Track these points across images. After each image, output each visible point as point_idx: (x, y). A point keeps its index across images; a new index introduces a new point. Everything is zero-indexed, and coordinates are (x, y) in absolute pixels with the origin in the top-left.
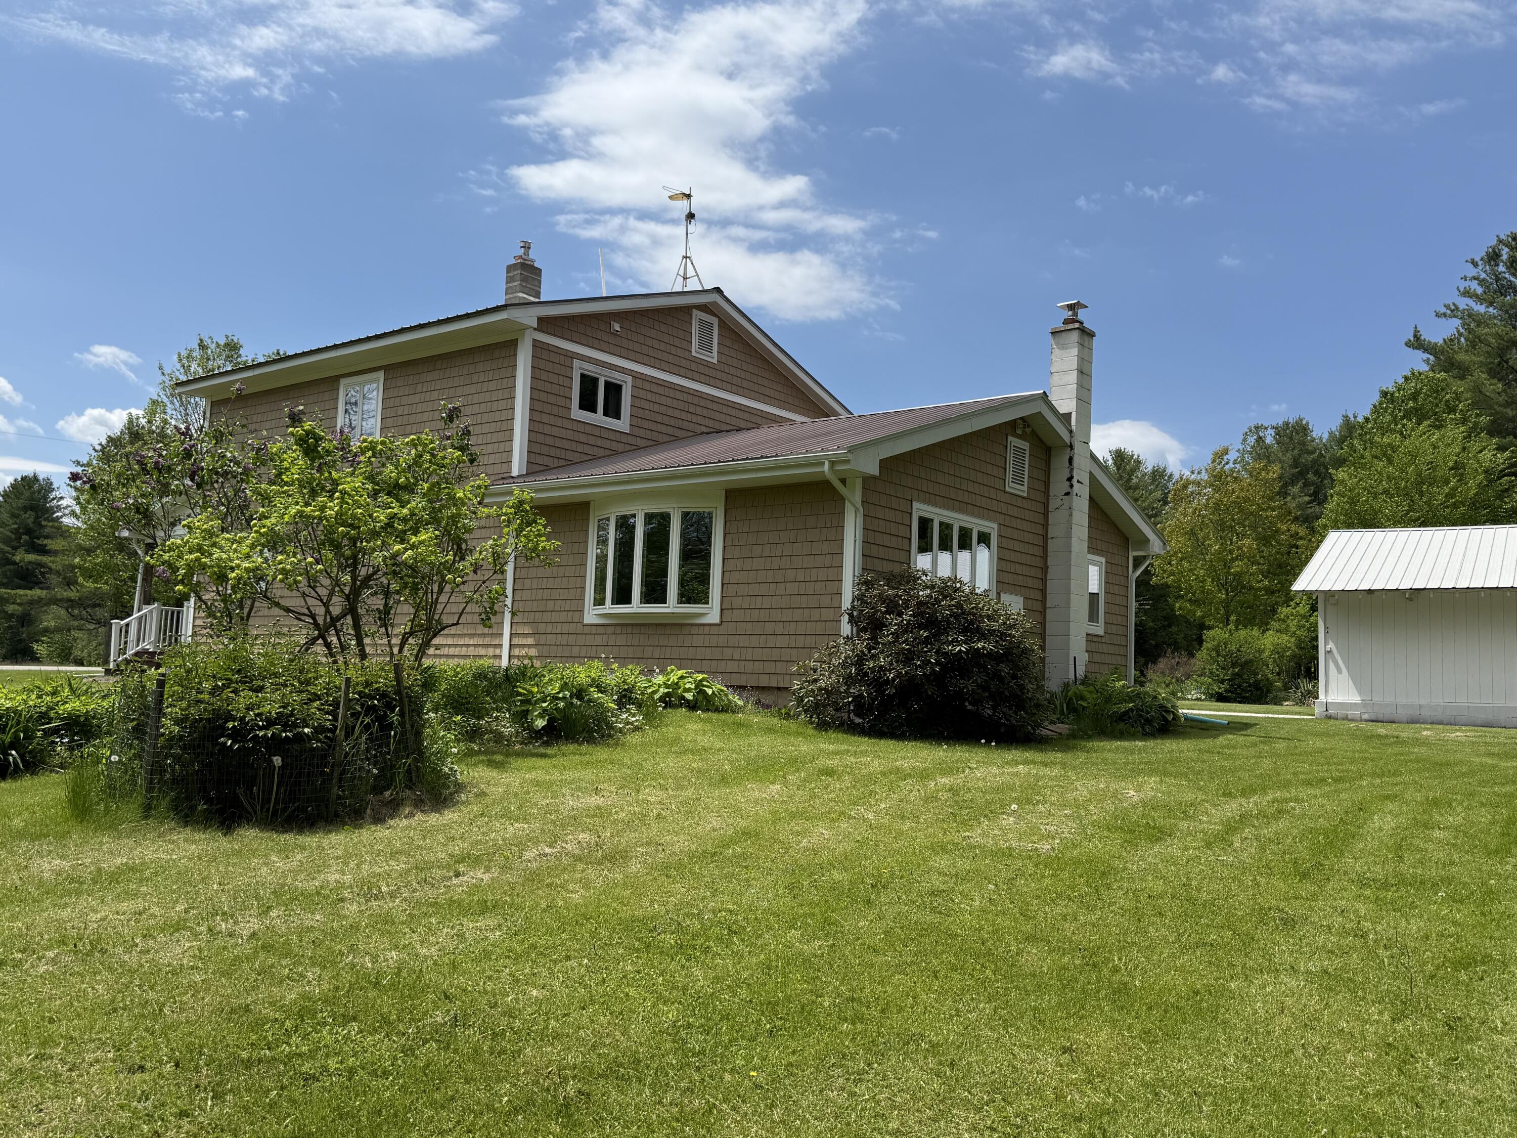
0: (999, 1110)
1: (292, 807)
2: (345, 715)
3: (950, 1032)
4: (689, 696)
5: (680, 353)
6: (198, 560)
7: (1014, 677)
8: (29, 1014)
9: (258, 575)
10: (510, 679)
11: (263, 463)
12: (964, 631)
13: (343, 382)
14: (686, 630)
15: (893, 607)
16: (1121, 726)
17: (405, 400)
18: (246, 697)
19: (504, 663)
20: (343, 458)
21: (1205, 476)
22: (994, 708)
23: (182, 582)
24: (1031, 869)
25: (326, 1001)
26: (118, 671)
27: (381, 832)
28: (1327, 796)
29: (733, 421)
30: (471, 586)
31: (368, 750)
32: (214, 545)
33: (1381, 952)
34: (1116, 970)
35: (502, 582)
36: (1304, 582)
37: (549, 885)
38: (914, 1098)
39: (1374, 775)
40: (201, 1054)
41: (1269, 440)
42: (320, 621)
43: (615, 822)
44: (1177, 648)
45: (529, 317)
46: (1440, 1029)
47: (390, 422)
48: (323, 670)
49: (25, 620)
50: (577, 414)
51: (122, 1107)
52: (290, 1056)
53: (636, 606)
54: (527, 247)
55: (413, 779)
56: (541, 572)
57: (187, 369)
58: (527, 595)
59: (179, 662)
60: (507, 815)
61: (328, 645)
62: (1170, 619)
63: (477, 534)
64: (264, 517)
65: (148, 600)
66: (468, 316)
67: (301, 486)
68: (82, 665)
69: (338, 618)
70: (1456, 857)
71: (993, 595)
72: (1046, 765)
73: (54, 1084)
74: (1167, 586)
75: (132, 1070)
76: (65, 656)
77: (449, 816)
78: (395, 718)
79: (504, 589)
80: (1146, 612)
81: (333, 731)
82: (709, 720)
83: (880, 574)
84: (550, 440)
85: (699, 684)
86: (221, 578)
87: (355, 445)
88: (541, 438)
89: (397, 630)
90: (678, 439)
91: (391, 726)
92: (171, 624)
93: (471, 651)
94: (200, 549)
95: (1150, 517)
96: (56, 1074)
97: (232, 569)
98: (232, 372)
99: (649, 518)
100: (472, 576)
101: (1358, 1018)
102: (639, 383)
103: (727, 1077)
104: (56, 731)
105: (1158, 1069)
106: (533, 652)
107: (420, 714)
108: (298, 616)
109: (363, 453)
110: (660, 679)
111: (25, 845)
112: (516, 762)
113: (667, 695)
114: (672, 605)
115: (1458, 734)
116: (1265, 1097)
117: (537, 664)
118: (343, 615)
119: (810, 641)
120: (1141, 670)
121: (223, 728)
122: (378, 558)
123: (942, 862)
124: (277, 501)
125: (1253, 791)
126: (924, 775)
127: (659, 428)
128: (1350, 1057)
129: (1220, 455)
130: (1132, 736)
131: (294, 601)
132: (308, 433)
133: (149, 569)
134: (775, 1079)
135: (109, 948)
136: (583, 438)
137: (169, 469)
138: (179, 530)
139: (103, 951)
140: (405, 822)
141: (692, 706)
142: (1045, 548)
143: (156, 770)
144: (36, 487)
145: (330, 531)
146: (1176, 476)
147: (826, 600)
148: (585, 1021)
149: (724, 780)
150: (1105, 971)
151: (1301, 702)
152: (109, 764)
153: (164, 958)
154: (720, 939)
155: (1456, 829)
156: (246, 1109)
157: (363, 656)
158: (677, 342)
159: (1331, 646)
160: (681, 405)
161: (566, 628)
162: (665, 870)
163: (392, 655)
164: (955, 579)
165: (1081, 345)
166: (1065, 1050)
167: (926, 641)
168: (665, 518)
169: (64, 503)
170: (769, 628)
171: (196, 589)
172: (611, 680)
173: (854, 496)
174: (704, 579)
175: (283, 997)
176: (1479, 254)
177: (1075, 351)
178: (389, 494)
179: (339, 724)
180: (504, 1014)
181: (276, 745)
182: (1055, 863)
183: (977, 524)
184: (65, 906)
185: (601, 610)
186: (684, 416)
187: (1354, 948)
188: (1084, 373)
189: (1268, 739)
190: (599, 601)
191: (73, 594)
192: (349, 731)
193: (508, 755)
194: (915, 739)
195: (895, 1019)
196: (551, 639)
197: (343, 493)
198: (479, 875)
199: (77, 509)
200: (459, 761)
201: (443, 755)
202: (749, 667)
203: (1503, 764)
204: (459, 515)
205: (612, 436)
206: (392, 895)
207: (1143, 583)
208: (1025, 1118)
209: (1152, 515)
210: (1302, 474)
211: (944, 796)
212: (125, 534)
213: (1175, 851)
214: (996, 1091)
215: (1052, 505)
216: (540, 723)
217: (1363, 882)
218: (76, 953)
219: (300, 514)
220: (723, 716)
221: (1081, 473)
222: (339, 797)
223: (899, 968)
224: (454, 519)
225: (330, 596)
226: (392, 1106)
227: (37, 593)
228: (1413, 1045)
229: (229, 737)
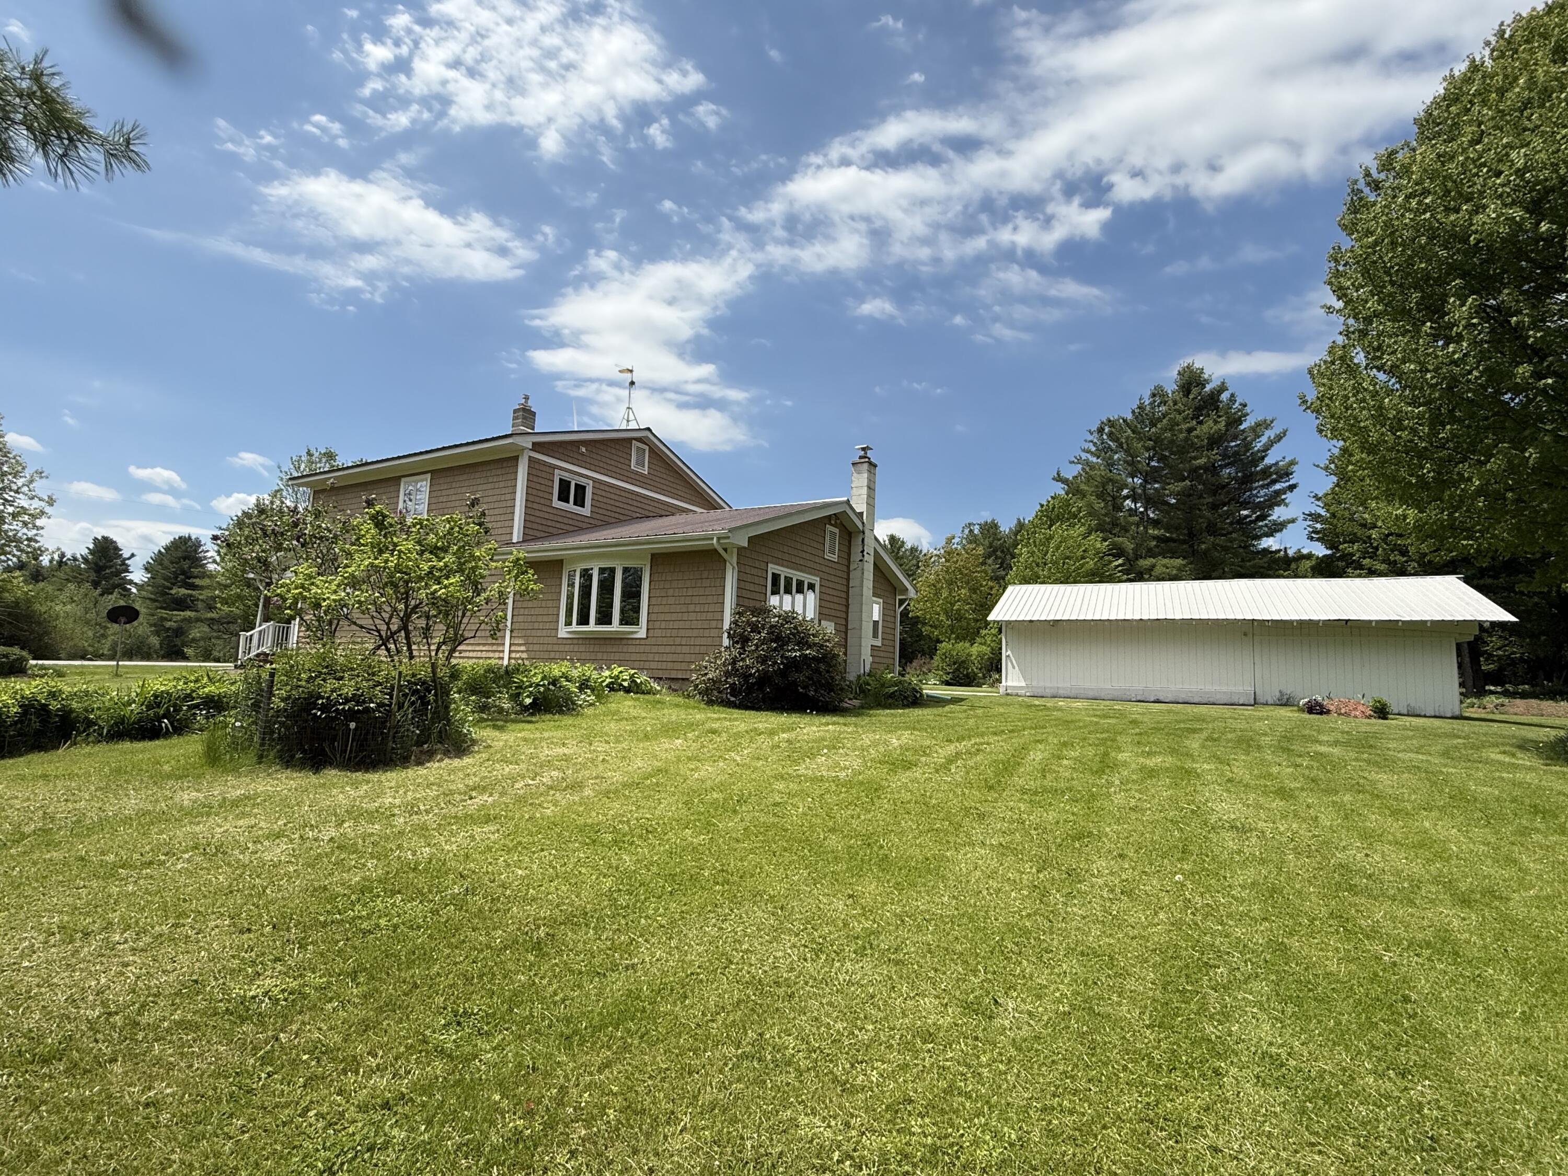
0: (809, 934)
1: (361, 755)
2: (398, 696)
3: (780, 888)
4: (626, 684)
5: (625, 467)
6: (301, 593)
7: (828, 672)
8: (168, 896)
9: (342, 604)
10: (509, 672)
11: (347, 532)
12: (798, 644)
13: (403, 480)
14: (624, 642)
15: (755, 629)
16: (890, 701)
17: (444, 493)
18: (331, 684)
19: (506, 662)
20: (402, 530)
21: (942, 551)
22: (816, 691)
23: (289, 608)
24: (834, 788)
25: (380, 881)
26: (242, 666)
27: (422, 771)
28: (1005, 741)
29: (657, 510)
30: (484, 613)
31: (413, 718)
32: (313, 584)
33: (1033, 832)
34: (881, 847)
35: (504, 611)
36: (995, 615)
37: (531, 804)
38: (759, 930)
39: (1031, 728)
40: (291, 919)
41: (976, 532)
42: (383, 633)
43: (575, 764)
44: (924, 654)
45: (527, 442)
46: (1064, 876)
47: (433, 507)
48: (384, 666)
49: (179, 632)
50: (557, 504)
51: (233, 957)
52: (354, 919)
53: (592, 627)
54: (527, 398)
55: (442, 737)
56: (530, 604)
57: (298, 469)
58: (521, 619)
59: (285, 660)
60: (506, 761)
61: (388, 650)
62: (920, 636)
63: (488, 579)
64: (347, 566)
65: (266, 619)
66: (487, 440)
67: (373, 547)
68: (219, 661)
69: (395, 633)
70: (1075, 776)
71: (816, 622)
72: (845, 725)
73: (185, 943)
74: (918, 617)
75: (241, 932)
76: (207, 656)
77: (467, 760)
78: (431, 697)
79: (506, 615)
80: (906, 632)
81: (390, 706)
82: (638, 699)
83: (748, 608)
84: (538, 520)
85: (632, 676)
86: (317, 606)
87: (409, 521)
88: (532, 518)
89: (434, 641)
90: (621, 521)
91: (428, 703)
92: (282, 637)
93: (484, 655)
94: (302, 586)
95: (909, 576)
96: (187, 937)
97: (324, 600)
98: (329, 472)
99: (602, 571)
100: (485, 606)
101: (1019, 871)
102: (597, 485)
103: (643, 921)
104: (197, 706)
105: (904, 906)
106: (524, 655)
107: (448, 695)
108: (369, 631)
109: (414, 526)
110: (607, 673)
111: (171, 783)
112: (511, 726)
113: (612, 683)
114: (615, 626)
115: (1078, 704)
116: (965, 920)
117: (527, 663)
118: (399, 631)
119: (703, 649)
120: (903, 665)
121: (315, 704)
122: (423, 594)
123: (780, 786)
124: (356, 556)
125: (963, 739)
126: (772, 733)
127: (609, 513)
128: (1013, 894)
129: (949, 540)
130: (897, 707)
131: (366, 621)
132: (378, 512)
133: (267, 600)
134: (673, 922)
135: (229, 851)
136: (560, 519)
137: (282, 534)
138: (288, 574)
139: (224, 853)
140: (437, 764)
141: (628, 690)
142: (847, 593)
143: (268, 731)
144: (190, 543)
145: (391, 576)
146: (925, 551)
147: (714, 624)
148: (552, 889)
149: (647, 737)
150: (875, 848)
151: (992, 686)
152: (234, 728)
153: (267, 857)
154: (641, 836)
155: (1075, 759)
156: (322, 954)
157: (411, 657)
158: (622, 460)
159: (1009, 653)
160: (624, 500)
161: (546, 640)
162: (607, 794)
163: (430, 657)
164: (793, 612)
165: (869, 471)
166: (850, 896)
167: (775, 649)
168: (612, 570)
169: (209, 555)
170: (678, 641)
171: (299, 613)
172: (575, 673)
173: (732, 560)
174: (637, 610)
175: (350, 880)
176: (1094, 428)
177: (866, 475)
178: (431, 553)
179: (394, 701)
180: (499, 886)
181: (352, 715)
182: (848, 784)
183: (807, 578)
184: (199, 823)
185: (569, 629)
186: (626, 506)
187: (1017, 830)
188: (871, 488)
189: (973, 707)
190: (568, 623)
191: (213, 615)
192: (400, 706)
193: (506, 721)
194: (767, 710)
195: (749, 883)
196: (536, 647)
197: (400, 551)
198: (485, 798)
199: (218, 559)
200: (474, 725)
201: (463, 721)
202: (664, 666)
203: (1102, 721)
204: (477, 567)
205: (579, 518)
206: (427, 812)
207: (905, 614)
208: (825, 939)
209: (910, 575)
210: (995, 551)
211: (783, 745)
212: (251, 576)
213: (918, 775)
214: (808, 922)
215: (852, 568)
216: (528, 701)
217: (1024, 791)
218: (204, 855)
219: (371, 564)
220: (647, 697)
221: (869, 548)
222: (393, 749)
223: (752, 851)
224: (474, 569)
225: (391, 618)
226: (423, 948)
227: (188, 613)
228: (1048, 886)
229: (319, 709)
